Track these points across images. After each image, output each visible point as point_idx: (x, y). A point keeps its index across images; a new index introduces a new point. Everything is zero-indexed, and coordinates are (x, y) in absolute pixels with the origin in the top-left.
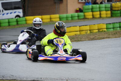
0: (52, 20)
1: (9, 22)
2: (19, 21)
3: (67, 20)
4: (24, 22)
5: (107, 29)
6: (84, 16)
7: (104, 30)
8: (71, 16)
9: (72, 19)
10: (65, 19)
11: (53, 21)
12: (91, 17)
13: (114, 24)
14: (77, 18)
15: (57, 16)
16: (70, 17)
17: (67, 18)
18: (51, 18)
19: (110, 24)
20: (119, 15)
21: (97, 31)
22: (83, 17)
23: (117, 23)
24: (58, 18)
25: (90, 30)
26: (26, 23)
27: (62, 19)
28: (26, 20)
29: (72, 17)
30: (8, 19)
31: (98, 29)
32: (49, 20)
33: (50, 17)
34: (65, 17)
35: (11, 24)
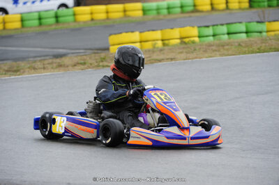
0: (128, 13)
1: (40, 19)
2: (60, 17)
3: (158, 13)
4: (71, 19)
5: (199, 37)
6: (195, 6)
7: (192, 39)
8: (166, 6)
9: (169, 13)
10: (155, 12)
11: (129, 16)
12: (209, 8)
13: (215, 27)
14: (179, 10)
15: (139, 5)
16: (164, 9)
17: (158, 9)
18: (125, 11)
19: (208, 27)
20: (266, 4)
21: (178, 41)
22: (191, 8)
23: (222, 25)
24: (139, 10)
25: (162, 40)
26: (75, 21)
27: (148, 12)
28: (74, 15)
29: (168, 8)
30: (39, 12)
31: (181, 38)
32: (121, 14)
33: (124, 8)
34: (155, 8)
35: (43, 21)
